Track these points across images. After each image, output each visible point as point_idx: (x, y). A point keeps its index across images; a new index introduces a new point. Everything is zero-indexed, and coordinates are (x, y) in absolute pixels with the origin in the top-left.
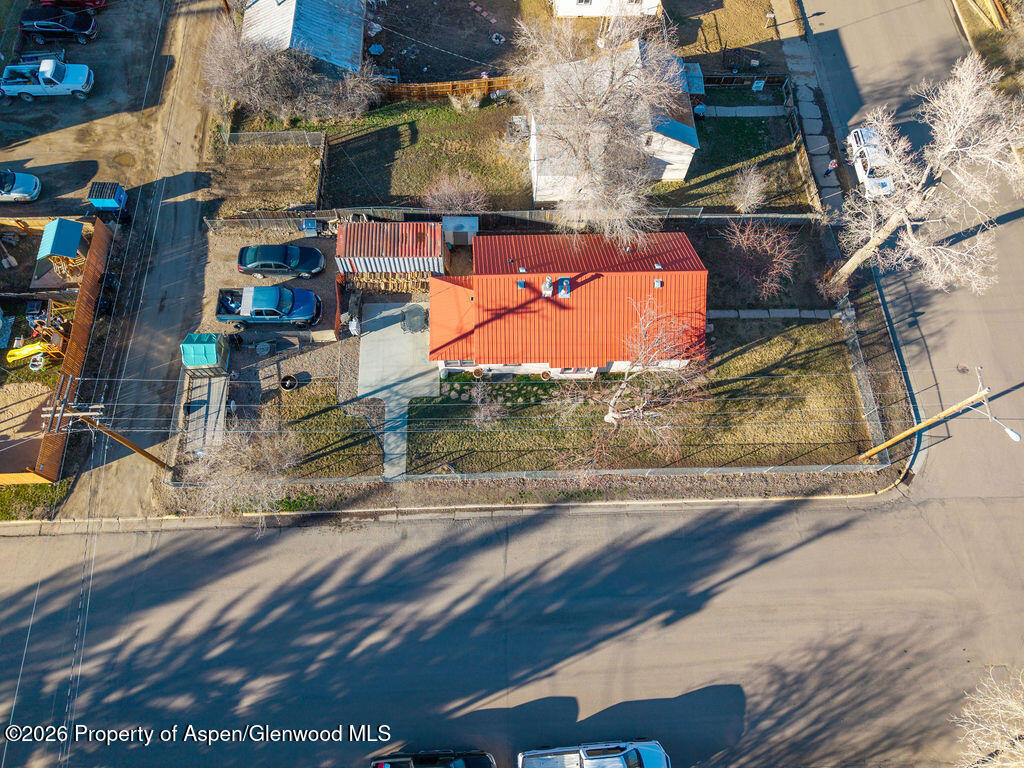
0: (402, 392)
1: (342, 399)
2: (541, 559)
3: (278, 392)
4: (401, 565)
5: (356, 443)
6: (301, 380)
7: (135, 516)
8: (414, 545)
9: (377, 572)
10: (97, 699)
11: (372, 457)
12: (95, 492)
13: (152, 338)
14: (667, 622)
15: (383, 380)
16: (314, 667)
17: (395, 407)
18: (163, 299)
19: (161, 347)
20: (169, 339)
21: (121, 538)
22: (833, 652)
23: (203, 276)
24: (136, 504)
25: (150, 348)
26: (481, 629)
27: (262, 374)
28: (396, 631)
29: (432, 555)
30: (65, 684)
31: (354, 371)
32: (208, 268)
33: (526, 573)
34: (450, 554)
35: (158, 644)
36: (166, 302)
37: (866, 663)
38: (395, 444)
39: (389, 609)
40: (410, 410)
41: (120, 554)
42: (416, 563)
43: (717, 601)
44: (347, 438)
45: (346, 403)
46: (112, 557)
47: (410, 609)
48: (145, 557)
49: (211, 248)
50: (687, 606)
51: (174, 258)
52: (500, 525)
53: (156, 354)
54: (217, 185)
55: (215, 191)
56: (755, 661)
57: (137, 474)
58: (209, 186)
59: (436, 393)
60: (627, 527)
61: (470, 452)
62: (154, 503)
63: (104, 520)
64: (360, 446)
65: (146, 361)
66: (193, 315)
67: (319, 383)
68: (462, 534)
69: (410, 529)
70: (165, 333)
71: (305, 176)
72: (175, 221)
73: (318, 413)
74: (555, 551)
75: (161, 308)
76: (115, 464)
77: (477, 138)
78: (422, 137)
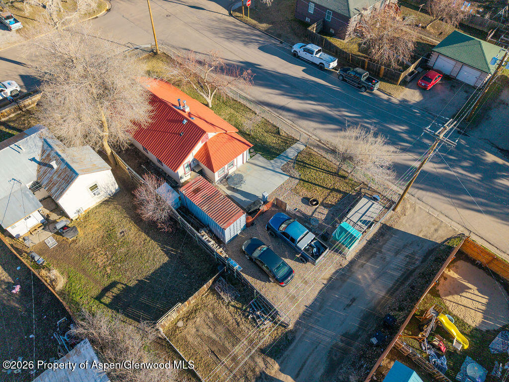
0: (270, 165)
1: (298, 181)
2: (277, 96)
3: (322, 204)
4: (322, 123)
5: (306, 163)
6: (306, 201)
7: (420, 208)
8: (313, 124)
10: (460, 161)
11: (304, 155)
12: (436, 230)
13: (369, 286)
14: (259, 65)
15: (273, 175)
16: (375, 121)
17: (279, 163)
18: (349, 306)
19: (366, 275)
20: (360, 277)
21: (430, 203)
23: (316, 300)
24: (417, 212)
25: (374, 281)
26: (312, 96)
27: (323, 217)
28: (340, 111)
29: (310, 119)
30: (473, 172)
31: (281, 187)
32: (309, 302)
33: (285, 96)
36: (348, 302)
37: (223, 34)
38: (291, 153)
39: (337, 117)
40: (274, 157)
41: (433, 197)
42: (317, 120)
43: (242, 60)
44: (308, 168)
45: (297, 178)
46: (436, 198)
47: (330, 113)
48: (421, 189)
49: (298, 316)
50: (250, 64)
51: (325, 330)
52: (280, 111)
53: (372, 274)
54: (257, 369)
55: (262, 364)
56: (249, 49)
57: (411, 223)
58: (262, 373)
59: (258, 155)
61: (267, 132)
62: (408, 206)
63: (436, 216)
64: (305, 161)
65: (380, 274)
66: (337, 279)
67: (301, 193)
68: (295, 117)
69: (311, 130)
70: (359, 282)
71: (198, 320)
72: (305, 362)
73: (311, 183)
74: (271, 95)
75: (353, 300)
76: (421, 235)
77: (84, 254)
78: (106, 282)
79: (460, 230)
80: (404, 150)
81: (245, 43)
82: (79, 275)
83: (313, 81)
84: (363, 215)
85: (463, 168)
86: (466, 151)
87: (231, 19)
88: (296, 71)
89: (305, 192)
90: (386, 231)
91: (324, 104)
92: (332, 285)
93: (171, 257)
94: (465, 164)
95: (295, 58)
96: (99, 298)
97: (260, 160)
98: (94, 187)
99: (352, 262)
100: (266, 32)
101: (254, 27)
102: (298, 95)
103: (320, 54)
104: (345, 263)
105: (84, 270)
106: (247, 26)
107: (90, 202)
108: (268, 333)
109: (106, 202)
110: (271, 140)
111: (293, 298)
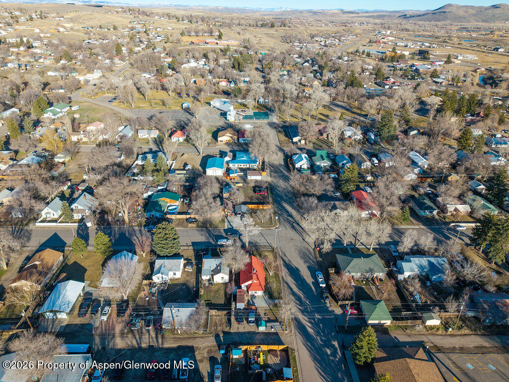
0: (267, 300)
3: (268, 317)
4: (296, 300)
6: (265, 314)
7: (293, 337)
8: (293, 298)
9: (298, 302)
10: (323, 336)
11: (279, 304)
12: (289, 344)
14: (300, 272)
15: (265, 303)
16: (313, 309)
17: (270, 301)
18: (248, 339)
20: (257, 336)
21: (297, 338)
22: (301, 257)
26: (304, 290)
28: (306, 300)
29: (294, 296)
31: (263, 307)
33: (296, 285)
34: (294, 294)
35: (313, 329)
37: (302, 254)
38: (277, 301)
39: (303, 301)
40: (271, 299)
41: (300, 337)
42: (296, 298)
43: (296, 267)
44: (276, 307)
45: (270, 308)
47: (303, 298)
49: (236, 332)
50: (297, 269)
52: (289, 289)
55: (220, 333)
56: (304, 264)
57: (285, 338)
60: (287, 275)
61: (277, 292)
62: (290, 334)
63: (294, 342)
66: (252, 333)
68: (291, 293)
69: (290, 299)
71: (218, 318)
72: (228, 339)
73: (272, 311)
74: (292, 282)
75: (250, 339)
76: (283, 342)
77: (211, 291)
78: (209, 299)
79: (295, 348)
80: (310, 322)
81: (306, 262)
83: (311, 287)
84: (274, 326)
85: (321, 339)
86: (330, 336)
87: (311, 250)
88: (309, 280)
89: (267, 311)
90: (277, 334)
91: (305, 295)
92: (249, 333)
93: (225, 303)
94: (323, 338)
95: (314, 276)
96: (205, 301)
97: (266, 297)
98: (223, 278)
99: (259, 333)
100: (318, 262)
101: (316, 258)
102: (300, 288)
103: (322, 279)
104: (257, 331)
105: (207, 294)
106: (314, 256)
107: (220, 281)
108: (227, 329)
109: (223, 283)
110: (276, 294)
111: (238, 328)
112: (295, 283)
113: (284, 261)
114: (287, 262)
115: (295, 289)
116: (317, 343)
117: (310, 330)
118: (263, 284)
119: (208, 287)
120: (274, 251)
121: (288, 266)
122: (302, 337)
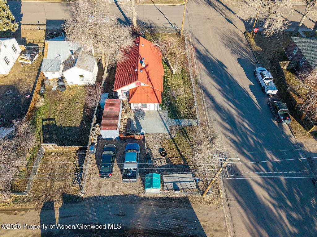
0: (166, 120)
1: (170, 138)
2: (216, 89)
3: (167, 159)
4: (223, 120)
5: (186, 133)
6: (162, 151)
7: (223, 210)
8: (217, 117)
9: (227, 126)
10: (292, 210)
11: (190, 128)
12: (216, 230)
13: (139, 217)
14: (226, 68)
15: (162, 126)
16: (260, 141)
17: (173, 122)
18: (118, 215)
19: (145, 212)
20: (141, 209)
21: (233, 213)
22: (225, 45)
23: (108, 197)
24: (218, 210)
25: (145, 217)
26: (237, 101)
28: (243, 120)
29: (219, 113)
30: (292, 224)
31: (159, 134)
32: (104, 195)
33: (220, 93)
34: (218, 108)
35: (267, 190)
36: (120, 213)
37: (227, 41)
38: (185, 122)
39: (237, 122)
40: (174, 118)
41: (239, 212)
42: (222, 116)
43: (219, 60)
44: (184, 135)
45: (171, 136)
46: (242, 215)
47: (236, 117)
48: (238, 201)
49: (92, 195)
50: (221, 64)
51: (95, 214)
52: (207, 98)
53: (148, 213)
54: (53, 198)
55: (57, 198)
56: (231, 56)
57: (205, 212)
58: (53, 202)
59: (167, 111)
60: (203, 73)
61: (186, 103)
62: (216, 202)
63: (227, 223)
64: (187, 132)
65: (152, 218)
66: (129, 198)
67: (163, 145)
68: (212, 106)
69: (212, 119)
70: (137, 210)
71: (60, 158)
72: (71, 216)
73: (175, 144)
74: (213, 87)
75: (123, 215)
76: (202, 224)
77: (59, 100)
78: (52, 117)
80: (257, 171)
81: (234, 52)
82: (48, 107)
83: (248, 94)
84: (180, 182)
85: (289, 217)
86: (308, 209)
87: (242, 35)
88: (244, 82)
89: (166, 147)
90: (185, 202)
91: (239, 111)
92: (124, 198)
93: (81, 125)
94: (294, 215)
95: (252, 75)
96: (44, 120)
97: (165, 114)
98: (82, 76)
99: (146, 199)
100: (255, 53)
101: (250, 46)
102: (228, 96)
103: (269, 81)
104: (142, 195)
105: (51, 107)
106: (247, 43)
107: (80, 83)
109: (85, 87)
110: (183, 109)
111: (100, 186)
112: (219, 87)
113: (197, 51)
114: (203, 52)
115: (220, 99)
116: (283, 229)
117: (261, 193)
118: (159, 89)
119: (56, 92)
120: (180, 35)
121: (204, 59)
122: (245, 210)
